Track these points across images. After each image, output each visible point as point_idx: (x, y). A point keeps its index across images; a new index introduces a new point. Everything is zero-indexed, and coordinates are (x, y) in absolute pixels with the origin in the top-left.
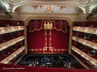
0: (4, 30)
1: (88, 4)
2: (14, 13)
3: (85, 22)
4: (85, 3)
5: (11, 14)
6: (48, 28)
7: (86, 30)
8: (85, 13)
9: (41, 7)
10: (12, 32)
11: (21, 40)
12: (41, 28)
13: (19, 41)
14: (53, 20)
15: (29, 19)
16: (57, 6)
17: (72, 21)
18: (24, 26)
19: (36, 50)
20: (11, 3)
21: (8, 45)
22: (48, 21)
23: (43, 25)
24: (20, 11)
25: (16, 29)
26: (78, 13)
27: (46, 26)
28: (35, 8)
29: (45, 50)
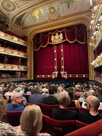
12: (48, 43)
14: (63, 29)
15: (33, 34)
24: (24, 26)
27: (54, 39)
29: (55, 77)
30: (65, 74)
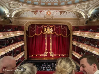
0: (2, 36)
1: (87, 9)
2: (13, 18)
3: (85, 26)
4: (84, 8)
5: (11, 19)
6: (48, 33)
7: (86, 35)
8: (84, 17)
9: (41, 12)
10: (11, 37)
11: (20, 45)
12: (41, 33)
13: (18, 46)
14: (53, 25)
15: (29, 24)
16: (57, 10)
17: (72, 25)
18: (24, 31)
19: (36, 56)
20: (11, 8)
21: (6, 51)
22: (48, 26)
23: (43, 30)
24: (20, 16)
25: (15, 34)
26: (78, 18)
27: (47, 31)
28: (34, 13)
29: (45, 55)
30: (52, 54)
